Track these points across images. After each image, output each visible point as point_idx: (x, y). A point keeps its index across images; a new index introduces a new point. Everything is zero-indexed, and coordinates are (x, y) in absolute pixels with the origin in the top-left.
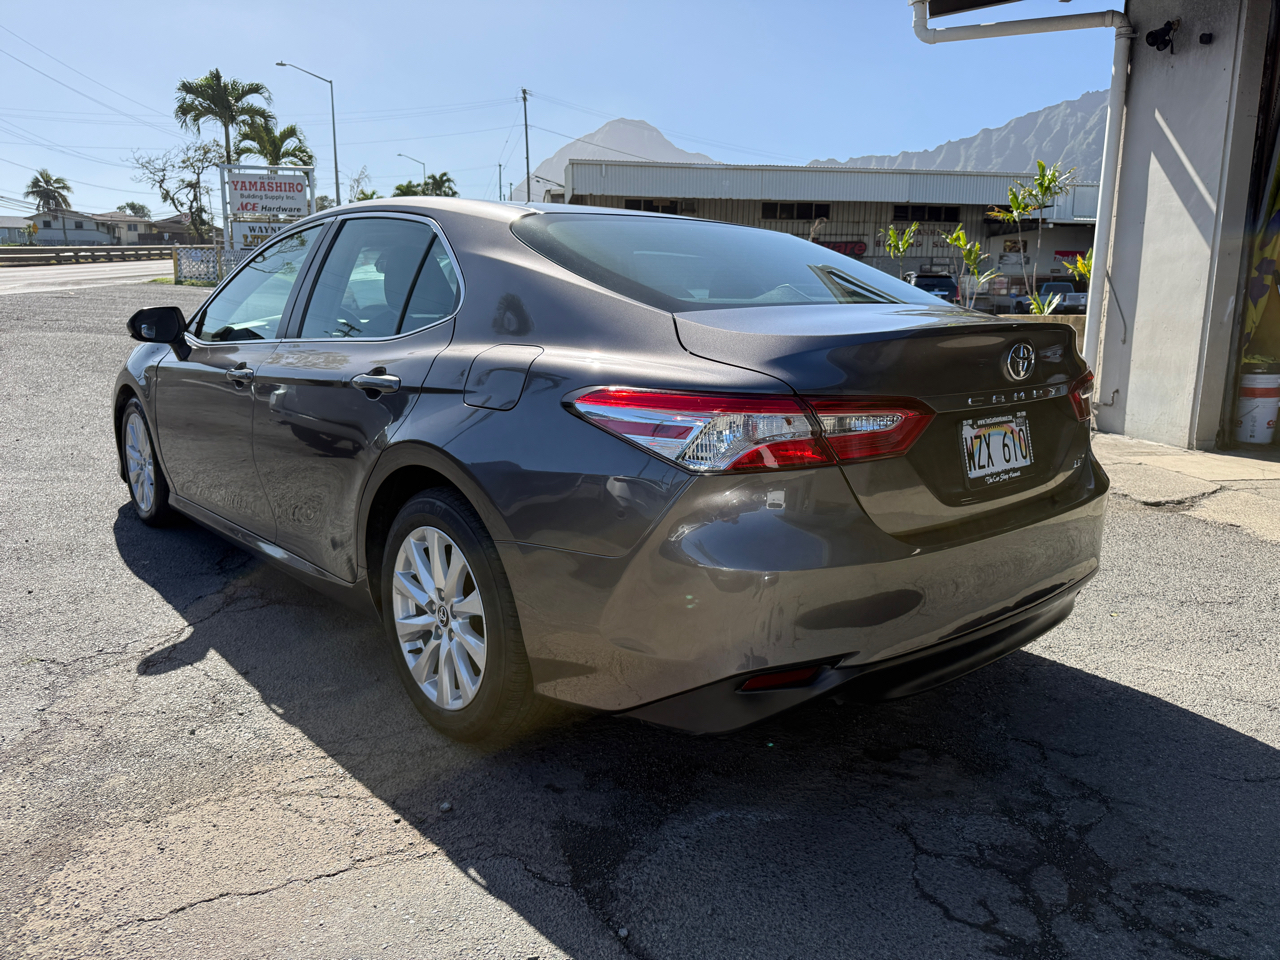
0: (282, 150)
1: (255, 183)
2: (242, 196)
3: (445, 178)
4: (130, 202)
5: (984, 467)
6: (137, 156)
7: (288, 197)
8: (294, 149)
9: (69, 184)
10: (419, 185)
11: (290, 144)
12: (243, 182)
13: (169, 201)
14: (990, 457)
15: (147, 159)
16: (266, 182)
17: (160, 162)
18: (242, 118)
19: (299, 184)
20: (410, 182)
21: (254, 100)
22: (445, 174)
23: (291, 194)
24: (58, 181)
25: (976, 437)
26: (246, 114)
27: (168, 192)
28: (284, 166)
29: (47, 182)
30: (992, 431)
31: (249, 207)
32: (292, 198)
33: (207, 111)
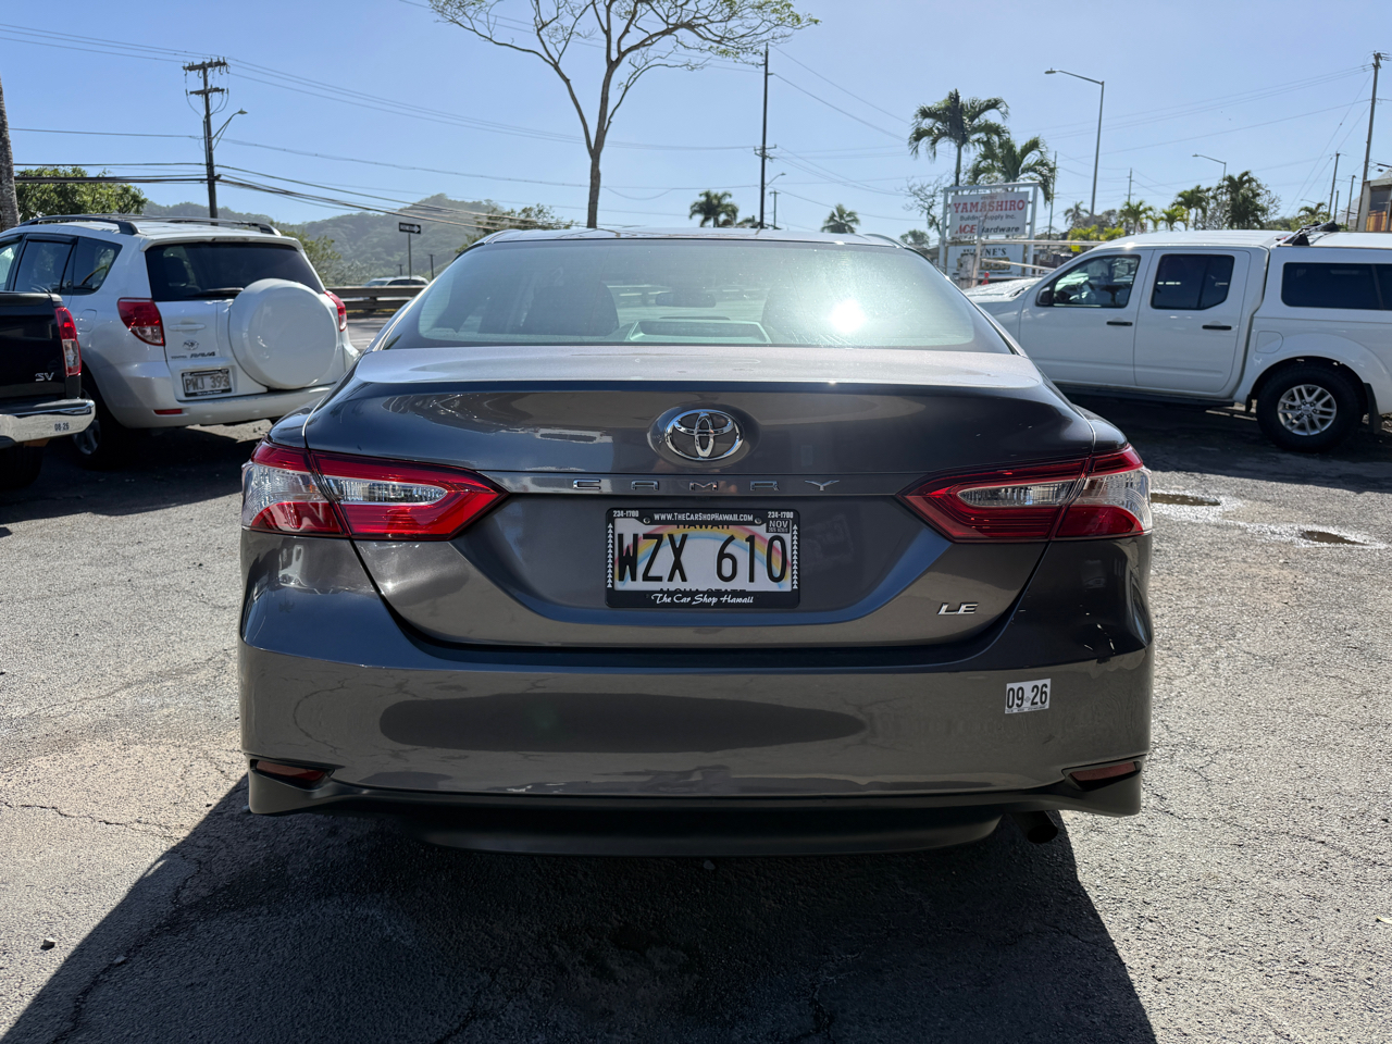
0: (1022, 166)
1: (977, 203)
2: (962, 218)
3: (1245, 178)
4: (912, 229)
6: (911, 184)
7: (1007, 216)
8: (1036, 164)
9: (858, 217)
10: (1208, 190)
11: (1031, 158)
12: (965, 204)
13: (934, 227)
14: (678, 566)
15: (919, 186)
16: (988, 201)
17: (931, 188)
18: (976, 136)
19: (1021, 201)
20: (1198, 187)
21: (992, 117)
22: (1246, 174)
23: (1009, 213)
24: (850, 214)
25: (650, 536)
26: (980, 131)
27: (934, 218)
28: (1022, 182)
29: (841, 217)
30: (695, 531)
31: (968, 229)
32: (1012, 217)
33: (942, 134)
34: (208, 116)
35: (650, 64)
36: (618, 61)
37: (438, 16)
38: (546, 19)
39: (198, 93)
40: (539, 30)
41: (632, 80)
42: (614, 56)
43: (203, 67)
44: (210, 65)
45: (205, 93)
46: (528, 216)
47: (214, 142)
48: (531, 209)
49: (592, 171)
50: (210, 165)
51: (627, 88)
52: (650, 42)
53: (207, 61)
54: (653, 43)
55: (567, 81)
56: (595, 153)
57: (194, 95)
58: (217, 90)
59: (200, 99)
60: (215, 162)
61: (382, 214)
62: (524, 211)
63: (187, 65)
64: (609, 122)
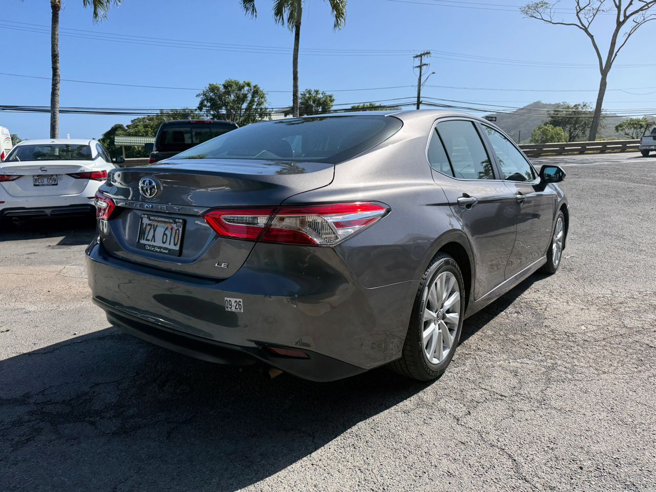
5: (149, 240)
14: (154, 236)
25: (149, 225)
30: (159, 224)
34: (420, 76)
35: (646, 20)
36: (624, 21)
37: (524, 15)
38: (582, 6)
39: (417, 67)
40: (578, 13)
41: (634, 30)
42: (622, 19)
43: (421, 56)
44: (424, 54)
45: (420, 67)
46: (577, 108)
47: (421, 87)
48: (579, 105)
49: (601, 82)
50: (419, 97)
51: (630, 35)
52: (647, 7)
53: (423, 53)
54: (649, 7)
55: (592, 37)
56: (604, 72)
57: (416, 68)
58: (425, 64)
59: (418, 69)
60: (421, 96)
61: (494, 113)
62: (575, 106)
63: (415, 56)
64: (616, 55)
